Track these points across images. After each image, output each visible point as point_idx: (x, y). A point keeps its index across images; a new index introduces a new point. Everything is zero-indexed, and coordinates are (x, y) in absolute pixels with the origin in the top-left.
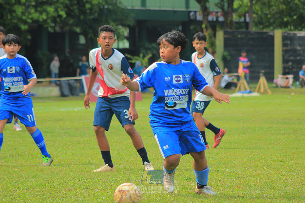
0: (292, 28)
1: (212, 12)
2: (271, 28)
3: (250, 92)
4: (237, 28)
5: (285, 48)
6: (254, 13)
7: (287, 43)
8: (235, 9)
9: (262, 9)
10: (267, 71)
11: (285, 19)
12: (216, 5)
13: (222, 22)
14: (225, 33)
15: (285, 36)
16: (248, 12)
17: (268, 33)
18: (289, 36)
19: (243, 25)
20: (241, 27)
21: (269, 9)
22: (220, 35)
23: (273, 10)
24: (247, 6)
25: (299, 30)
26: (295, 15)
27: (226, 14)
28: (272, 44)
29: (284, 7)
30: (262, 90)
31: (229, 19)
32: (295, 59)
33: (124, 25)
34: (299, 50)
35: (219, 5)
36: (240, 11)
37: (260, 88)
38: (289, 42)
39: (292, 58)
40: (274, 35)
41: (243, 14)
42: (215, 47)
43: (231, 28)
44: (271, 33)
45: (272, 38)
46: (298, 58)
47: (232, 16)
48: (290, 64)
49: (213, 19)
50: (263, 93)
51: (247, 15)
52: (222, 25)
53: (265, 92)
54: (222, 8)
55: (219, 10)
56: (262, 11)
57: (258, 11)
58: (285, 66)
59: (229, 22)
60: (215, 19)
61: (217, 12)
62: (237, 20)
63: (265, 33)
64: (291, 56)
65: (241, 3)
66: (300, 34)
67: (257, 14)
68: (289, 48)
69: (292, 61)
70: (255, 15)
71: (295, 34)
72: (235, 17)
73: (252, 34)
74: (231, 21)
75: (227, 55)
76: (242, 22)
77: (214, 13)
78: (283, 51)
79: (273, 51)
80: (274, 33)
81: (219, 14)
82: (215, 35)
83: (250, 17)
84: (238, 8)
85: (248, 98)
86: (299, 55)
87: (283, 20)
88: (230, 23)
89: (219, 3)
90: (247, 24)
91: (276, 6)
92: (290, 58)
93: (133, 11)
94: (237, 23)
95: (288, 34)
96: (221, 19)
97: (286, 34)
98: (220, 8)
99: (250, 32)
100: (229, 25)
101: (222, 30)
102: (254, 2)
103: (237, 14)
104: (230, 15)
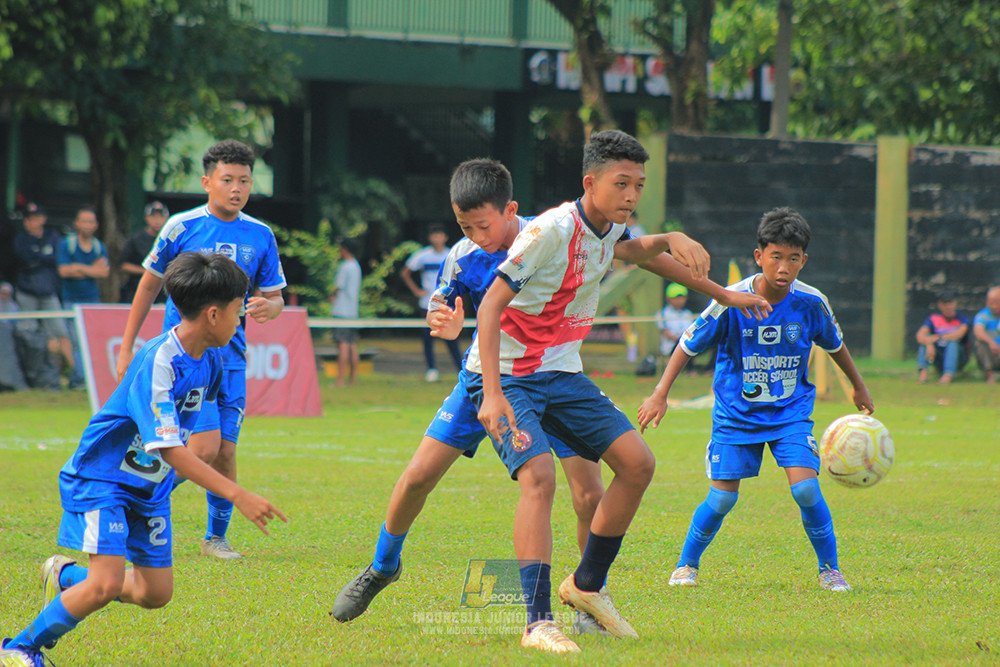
0: (952, 130)
1: (624, 55)
2: (866, 129)
4: (722, 126)
5: (917, 215)
6: (796, 65)
7: (928, 193)
8: (717, 43)
9: (826, 48)
11: (925, 94)
12: (641, 27)
13: (664, 98)
14: (674, 145)
15: (919, 161)
16: (768, 59)
17: (851, 146)
18: (938, 162)
19: (750, 112)
20: (742, 123)
21: (856, 51)
23: (875, 54)
24: (767, 35)
25: (979, 141)
26: (965, 76)
27: (677, 67)
28: (868, 198)
29: (921, 42)
31: (692, 85)
32: (960, 258)
33: (253, 102)
34: (978, 224)
35: (650, 27)
36: (735, 52)
38: (936, 189)
39: (950, 256)
40: (875, 156)
41: (750, 66)
43: (699, 126)
44: (864, 152)
45: (868, 170)
46: (973, 256)
47: (705, 73)
48: (940, 278)
49: (624, 82)
51: (766, 71)
52: (662, 109)
54: (664, 41)
55: (652, 48)
56: (827, 58)
57: (808, 57)
58: (919, 287)
59: (689, 99)
60: (631, 87)
61: (643, 58)
62: (724, 94)
63: (839, 148)
64: (942, 247)
65: (740, 20)
66: (984, 154)
67: (806, 68)
68: (937, 212)
69: (947, 267)
70: (797, 75)
71: (962, 158)
72: (716, 81)
73: (785, 152)
74: (700, 95)
76: (744, 101)
77: (630, 61)
78: (910, 223)
79: (869, 224)
80: (875, 147)
81: (651, 64)
83: (780, 79)
84: (730, 42)
86: (977, 245)
87: (914, 96)
88: (695, 104)
89: (646, 21)
90: (764, 109)
91: (887, 40)
92: (940, 257)
93: (291, 40)
94: (721, 103)
95: (933, 152)
96: (659, 85)
97: (924, 157)
98: (657, 39)
99: (775, 143)
100: (690, 112)
101: (659, 130)
102: (796, 19)
103: (726, 64)
104: (694, 70)
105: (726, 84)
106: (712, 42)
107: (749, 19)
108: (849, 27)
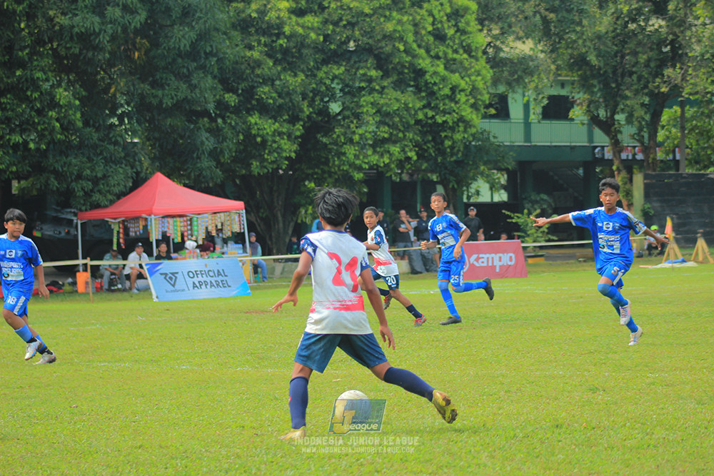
1: (627, 147)
2: (712, 168)
3: (684, 261)
4: (663, 170)
6: (687, 147)
8: (660, 142)
9: (697, 141)
10: (708, 229)
12: (632, 137)
13: (641, 160)
14: (646, 177)
16: (677, 146)
17: (708, 174)
19: (672, 164)
20: (669, 168)
21: (708, 142)
22: (639, 179)
24: (677, 138)
27: (646, 150)
30: (700, 259)
31: (651, 156)
33: (500, 169)
35: (636, 136)
36: (666, 144)
37: (697, 254)
41: (672, 149)
42: (632, 196)
43: (654, 170)
44: (712, 176)
47: (656, 152)
49: (628, 156)
50: (701, 263)
51: (677, 149)
52: (641, 164)
53: (705, 261)
54: (641, 141)
55: (637, 144)
56: (698, 144)
57: (691, 145)
59: (650, 161)
60: (630, 158)
61: (634, 147)
62: (663, 158)
63: (703, 175)
65: (667, 133)
67: (691, 149)
70: (688, 150)
72: (660, 155)
73: (685, 178)
74: (654, 159)
75: (649, 208)
76: (669, 160)
77: (629, 149)
81: (637, 149)
82: (631, 180)
83: (682, 152)
84: (664, 141)
85: (679, 268)
88: (653, 163)
89: (635, 134)
90: (677, 163)
93: (511, 147)
94: (662, 161)
96: (640, 157)
98: (638, 141)
99: (681, 174)
100: (651, 165)
101: (640, 172)
102: (686, 132)
103: (663, 149)
104: (652, 151)
105: (664, 156)
106: (658, 141)
107: (670, 132)
108: (705, 133)
